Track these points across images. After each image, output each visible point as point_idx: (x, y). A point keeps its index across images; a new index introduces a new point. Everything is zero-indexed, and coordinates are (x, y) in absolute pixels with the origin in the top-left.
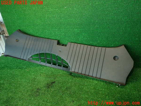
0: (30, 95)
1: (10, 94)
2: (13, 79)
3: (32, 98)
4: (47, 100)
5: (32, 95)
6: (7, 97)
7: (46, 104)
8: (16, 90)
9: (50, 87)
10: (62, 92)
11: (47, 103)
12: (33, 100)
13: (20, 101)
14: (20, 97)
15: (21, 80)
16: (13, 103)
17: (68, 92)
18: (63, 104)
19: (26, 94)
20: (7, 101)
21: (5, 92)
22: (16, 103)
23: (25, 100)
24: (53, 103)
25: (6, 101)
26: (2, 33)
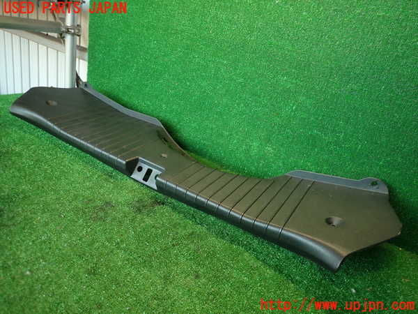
4: (121, 241)
5: (84, 213)
6: (13, 189)
7: (112, 252)
9: (144, 211)
10: (173, 239)
11: (118, 248)
12: (80, 226)
13: (44, 212)
14: (49, 205)
16: (23, 211)
17: (192, 246)
18: (164, 272)
20: (8, 199)
22: (29, 214)
23: (60, 216)
24: (135, 256)
25: (7, 197)
26: (73, 31)
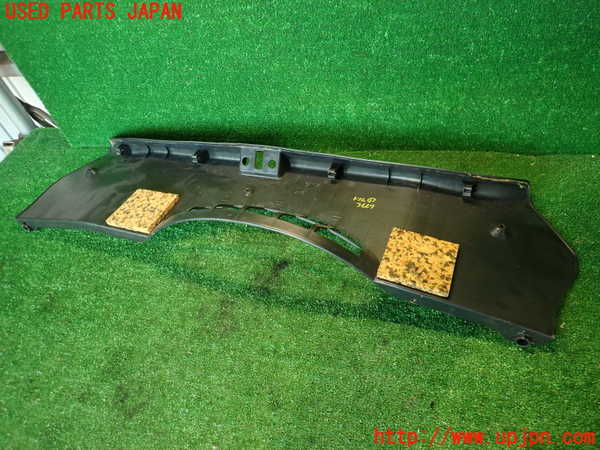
0: (197, 334)
1: (115, 339)
2: (102, 269)
3: (214, 345)
8: (132, 317)
15: (138, 268)
19: (182, 327)
21: (93, 331)
